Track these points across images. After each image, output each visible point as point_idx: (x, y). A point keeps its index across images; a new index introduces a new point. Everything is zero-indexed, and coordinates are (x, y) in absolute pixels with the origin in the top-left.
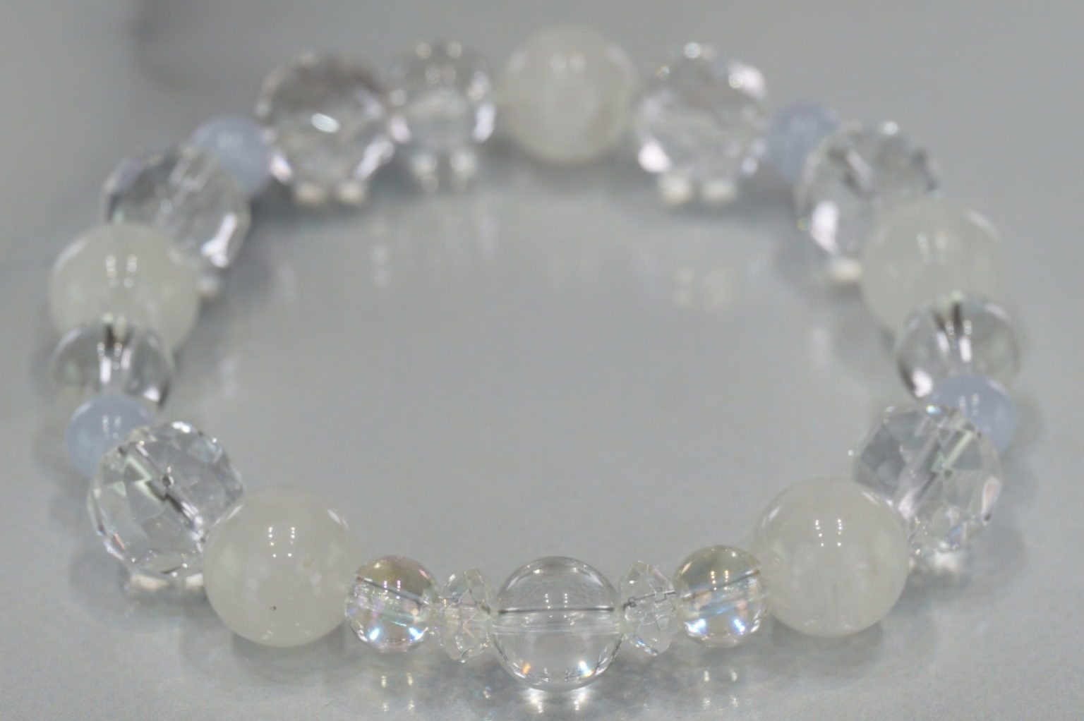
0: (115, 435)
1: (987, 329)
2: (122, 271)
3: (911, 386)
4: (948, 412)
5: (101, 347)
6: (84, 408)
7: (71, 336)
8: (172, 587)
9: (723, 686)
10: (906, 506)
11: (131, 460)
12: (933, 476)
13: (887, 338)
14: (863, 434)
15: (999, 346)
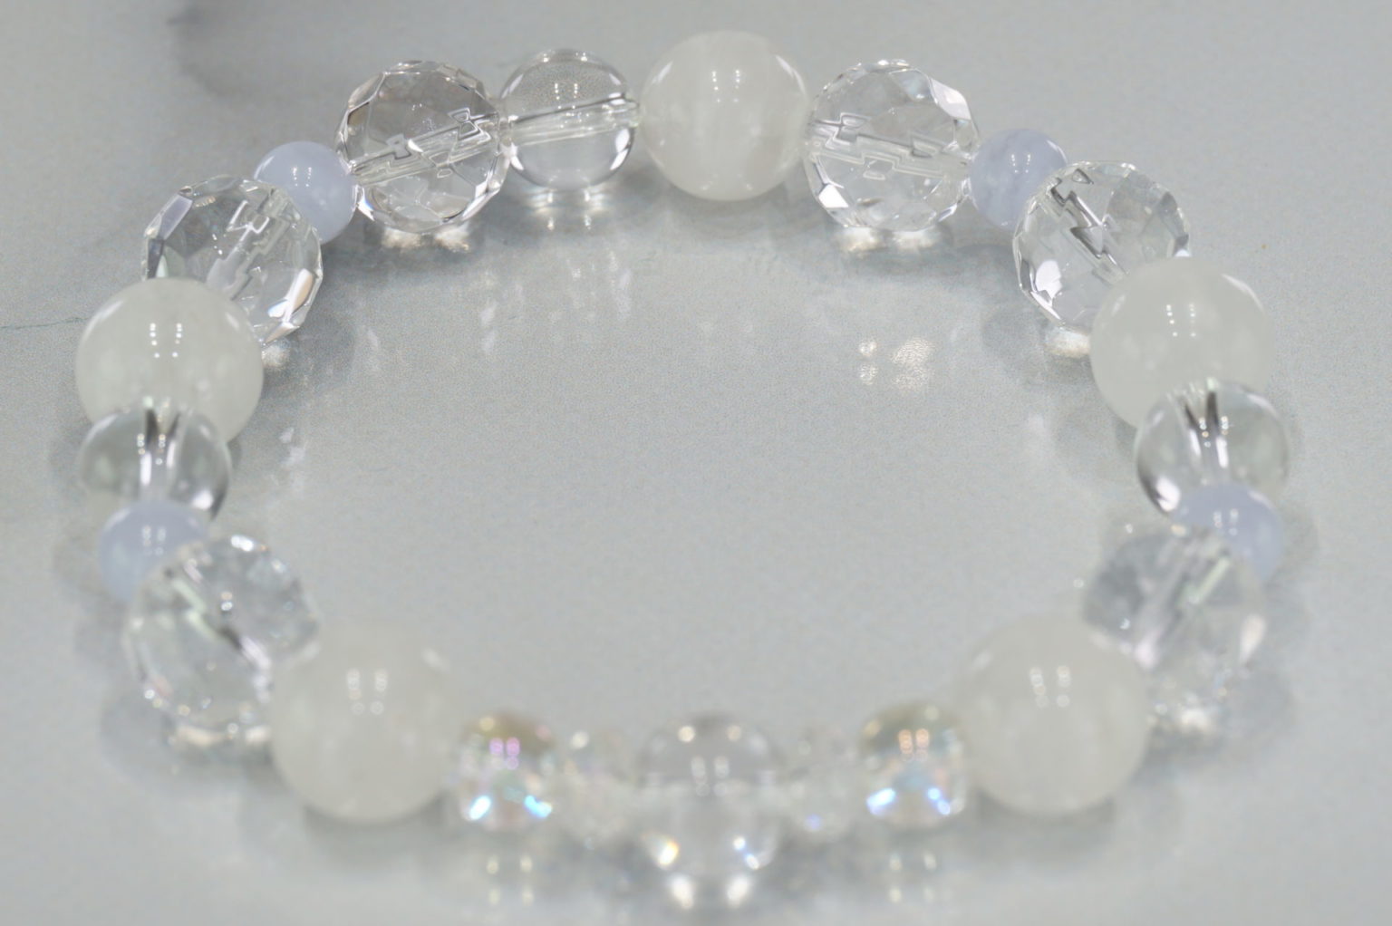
0: (159, 551)
1: (1249, 425)
2: (167, 342)
3: (1154, 496)
4: (1201, 533)
5: (141, 439)
6: (121, 515)
7: (103, 424)
8: (228, 743)
9: (915, 875)
10: (1146, 652)
11: (180, 586)
12: (1178, 616)
13: (1125, 431)
14: (1093, 558)
15: (1264, 449)
